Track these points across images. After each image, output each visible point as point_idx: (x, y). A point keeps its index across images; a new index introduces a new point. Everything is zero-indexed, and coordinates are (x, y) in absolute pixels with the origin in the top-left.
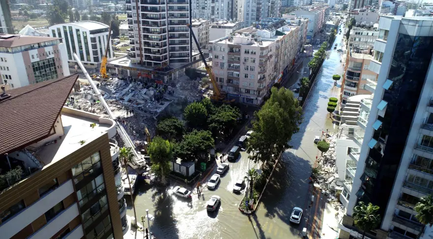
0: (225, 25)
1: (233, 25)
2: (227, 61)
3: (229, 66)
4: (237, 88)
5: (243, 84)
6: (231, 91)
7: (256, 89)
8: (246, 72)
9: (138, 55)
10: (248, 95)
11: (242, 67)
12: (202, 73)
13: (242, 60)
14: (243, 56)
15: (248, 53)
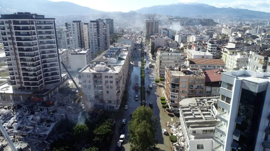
0: (81, 52)
1: (85, 52)
2: (93, 83)
3: (95, 87)
4: (102, 101)
5: (106, 97)
6: (98, 103)
7: (116, 100)
8: (108, 90)
9: (18, 83)
10: (110, 104)
11: (104, 87)
12: (72, 90)
13: (104, 82)
14: (104, 80)
15: (107, 77)
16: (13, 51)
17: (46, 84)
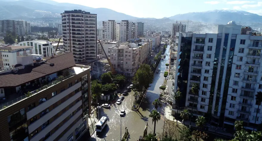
0: (112, 42)
1: (116, 42)
2: (117, 56)
3: (118, 59)
4: (122, 69)
5: (125, 67)
6: (119, 70)
7: (131, 69)
8: (127, 61)
10: (127, 72)
11: (125, 59)
13: (124, 56)
14: (125, 54)
15: (127, 52)
16: (69, 35)
17: (86, 59)
